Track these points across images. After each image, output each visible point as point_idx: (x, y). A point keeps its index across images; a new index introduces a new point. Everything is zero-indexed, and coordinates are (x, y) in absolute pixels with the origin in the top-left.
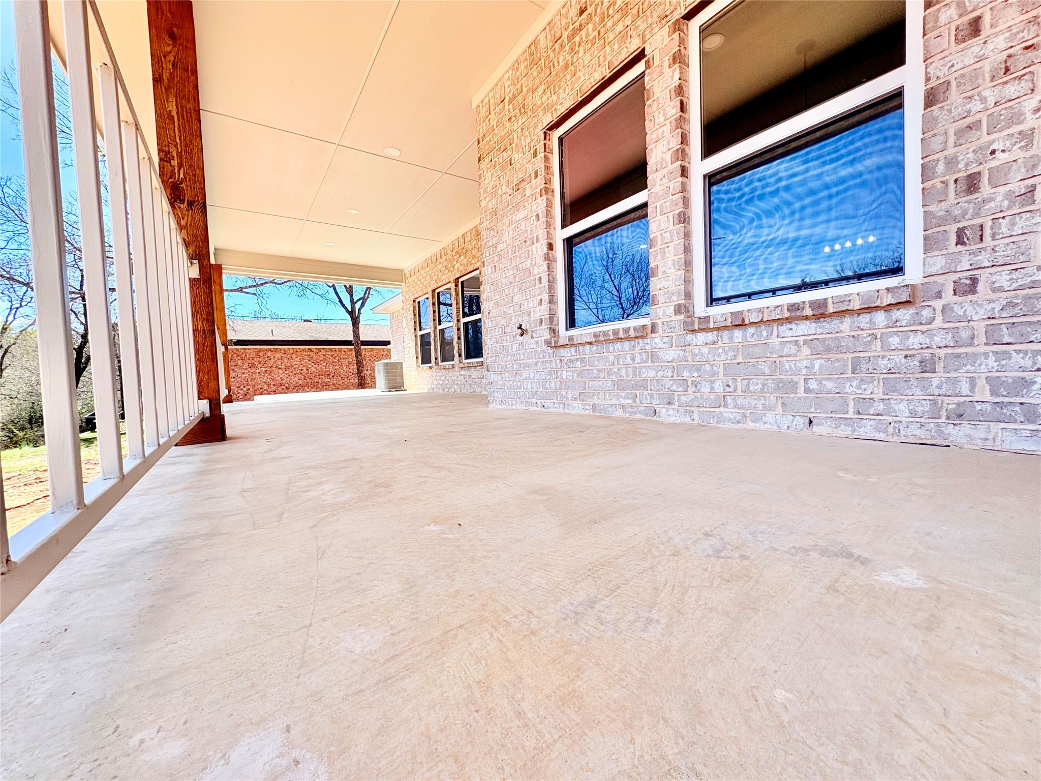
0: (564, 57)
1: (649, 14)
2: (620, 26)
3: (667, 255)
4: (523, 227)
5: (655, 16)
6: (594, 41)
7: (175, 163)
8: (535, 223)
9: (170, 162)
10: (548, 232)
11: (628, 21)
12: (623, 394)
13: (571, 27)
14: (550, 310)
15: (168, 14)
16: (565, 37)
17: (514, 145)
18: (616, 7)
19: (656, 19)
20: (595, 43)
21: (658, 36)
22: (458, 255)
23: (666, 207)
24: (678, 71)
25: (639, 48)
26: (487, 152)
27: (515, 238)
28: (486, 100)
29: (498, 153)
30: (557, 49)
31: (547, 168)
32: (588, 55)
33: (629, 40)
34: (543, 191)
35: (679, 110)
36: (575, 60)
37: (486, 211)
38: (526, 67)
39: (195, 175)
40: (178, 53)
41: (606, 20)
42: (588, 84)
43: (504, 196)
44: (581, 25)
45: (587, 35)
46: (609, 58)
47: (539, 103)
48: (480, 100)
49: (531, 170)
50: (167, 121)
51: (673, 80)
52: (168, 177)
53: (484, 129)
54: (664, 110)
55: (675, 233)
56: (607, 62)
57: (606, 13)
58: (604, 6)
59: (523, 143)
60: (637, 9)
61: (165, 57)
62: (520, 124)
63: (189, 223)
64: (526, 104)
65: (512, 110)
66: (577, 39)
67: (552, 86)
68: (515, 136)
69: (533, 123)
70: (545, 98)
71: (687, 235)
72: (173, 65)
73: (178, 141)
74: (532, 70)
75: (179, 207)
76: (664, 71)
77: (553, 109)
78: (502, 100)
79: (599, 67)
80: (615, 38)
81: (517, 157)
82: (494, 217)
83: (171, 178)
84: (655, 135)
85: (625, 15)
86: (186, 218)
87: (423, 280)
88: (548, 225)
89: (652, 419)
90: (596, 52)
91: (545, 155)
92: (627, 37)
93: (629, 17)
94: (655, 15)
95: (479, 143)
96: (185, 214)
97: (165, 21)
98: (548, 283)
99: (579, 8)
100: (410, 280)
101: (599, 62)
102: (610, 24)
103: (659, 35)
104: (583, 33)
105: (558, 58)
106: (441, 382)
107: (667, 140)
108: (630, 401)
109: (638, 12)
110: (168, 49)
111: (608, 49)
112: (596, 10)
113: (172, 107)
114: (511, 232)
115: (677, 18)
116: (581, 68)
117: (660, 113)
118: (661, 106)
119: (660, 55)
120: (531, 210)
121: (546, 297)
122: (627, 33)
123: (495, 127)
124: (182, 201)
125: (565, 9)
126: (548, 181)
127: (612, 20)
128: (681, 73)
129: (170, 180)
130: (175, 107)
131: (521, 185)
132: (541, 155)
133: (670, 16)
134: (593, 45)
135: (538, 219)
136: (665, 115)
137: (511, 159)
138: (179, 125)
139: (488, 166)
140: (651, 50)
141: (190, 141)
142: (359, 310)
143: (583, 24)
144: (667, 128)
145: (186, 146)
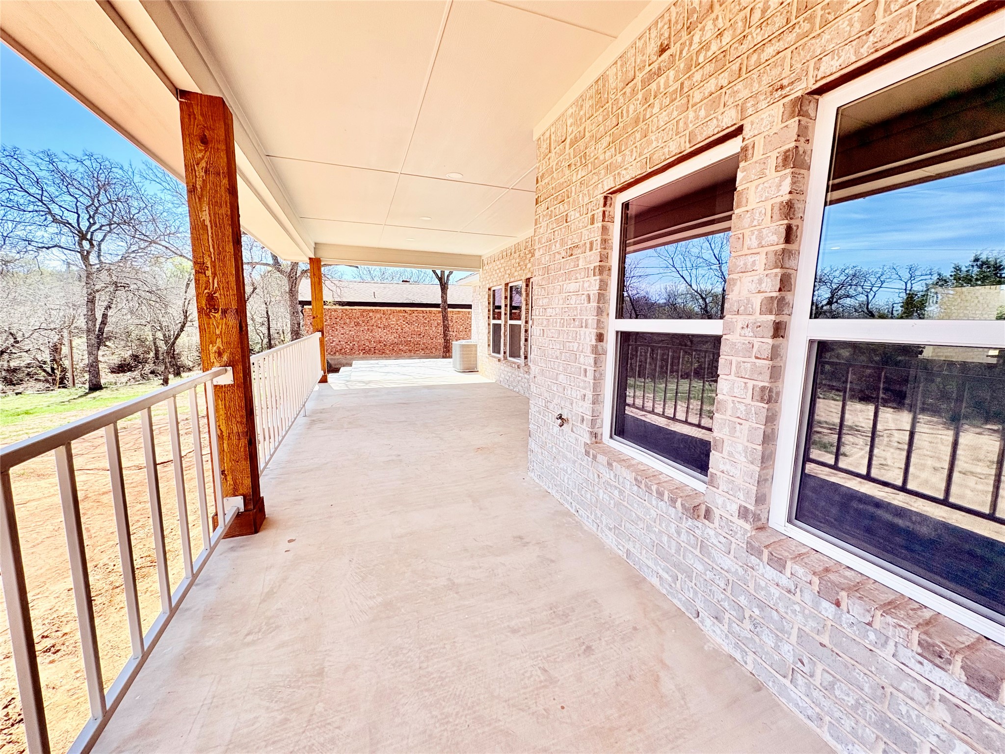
0: (633, 108)
1: (755, 76)
2: (711, 85)
3: (738, 434)
4: (573, 302)
5: (764, 82)
6: (674, 96)
7: (209, 273)
8: (586, 304)
9: (205, 273)
10: (599, 321)
11: (723, 79)
12: (663, 564)
13: (648, 69)
14: (593, 411)
15: (200, 118)
16: (638, 80)
17: (571, 199)
18: (710, 53)
19: (765, 88)
20: (675, 99)
21: (764, 115)
22: (530, 255)
23: (745, 369)
24: (788, 180)
25: (735, 124)
26: (545, 196)
27: (564, 310)
28: (547, 135)
29: (555, 203)
30: (628, 94)
31: (604, 241)
32: (664, 113)
33: (721, 109)
34: (597, 270)
35: (782, 240)
36: (648, 117)
37: (539, 264)
38: (591, 106)
39: (228, 283)
40: (209, 158)
41: (694, 70)
42: (661, 154)
43: (557, 256)
44: (659, 68)
45: (667, 86)
46: (691, 127)
47: (602, 158)
48: (541, 132)
49: (587, 238)
50: (201, 232)
51: (779, 190)
52: (203, 288)
53: (544, 167)
54: (760, 231)
55: (753, 412)
56: (687, 132)
57: (695, 58)
58: (692, 48)
59: (581, 202)
60: (738, 65)
61: (198, 164)
62: (579, 177)
63: (223, 331)
64: (588, 154)
65: (572, 156)
66: (654, 86)
67: (618, 141)
68: (573, 188)
69: (594, 181)
70: (608, 154)
71: (771, 419)
72: (206, 172)
73: (212, 250)
74: (598, 113)
75: (214, 317)
76: (767, 172)
77: (617, 172)
78: (563, 139)
79: (676, 135)
80: (702, 101)
81: (573, 215)
82: (546, 275)
83: (206, 289)
84: (742, 263)
85: (722, 69)
86: (220, 327)
87: (498, 271)
88: (600, 311)
89: (693, 619)
90: (675, 113)
91: (603, 226)
92: (719, 104)
93: (726, 74)
94: (766, 80)
95: (537, 183)
96: (219, 323)
97: (197, 126)
98: (593, 381)
99: (659, 44)
100: (487, 268)
101: (677, 128)
102: (698, 77)
103: (767, 114)
104: (662, 80)
105: (628, 107)
106: (508, 378)
107: (757, 277)
108: (670, 579)
109: (740, 69)
110: (200, 155)
111: (691, 114)
112: (681, 53)
113: (205, 216)
114: (561, 301)
115: (799, 94)
116: (654, 129)
117: (752, 232)
118: (755, 223)
119: (765, 145)
120: (583, 286)
121: (590, 395)
122: (720, 98)
123: (554, 170)
124: (217, 310)
125: (642, 41)
126: (604, 258)
127: (701, 72)
128: (793, 183)
129: (206, 291)
130: (208, 215)
131: (575, 251)
132: (599, 224)
133: (788, 89)
134: (672, 101)
135: (589, 302)
136: (760, 238)
137: (567, 215)
138: (212, 233)
139: (545, 213)
140: (752, 134)
141: (223, 248)
142: (448, 276)
143: (662, 68)
144: (760, 261)
145: (219, 254)
